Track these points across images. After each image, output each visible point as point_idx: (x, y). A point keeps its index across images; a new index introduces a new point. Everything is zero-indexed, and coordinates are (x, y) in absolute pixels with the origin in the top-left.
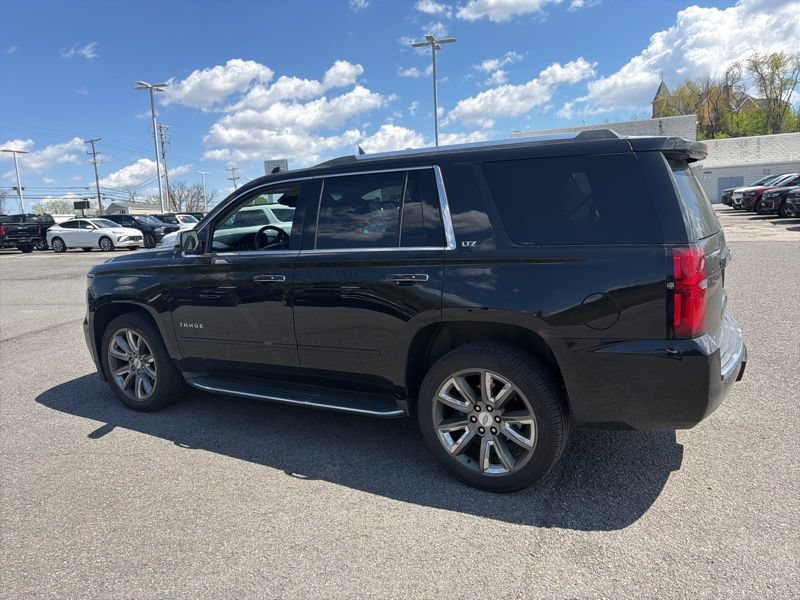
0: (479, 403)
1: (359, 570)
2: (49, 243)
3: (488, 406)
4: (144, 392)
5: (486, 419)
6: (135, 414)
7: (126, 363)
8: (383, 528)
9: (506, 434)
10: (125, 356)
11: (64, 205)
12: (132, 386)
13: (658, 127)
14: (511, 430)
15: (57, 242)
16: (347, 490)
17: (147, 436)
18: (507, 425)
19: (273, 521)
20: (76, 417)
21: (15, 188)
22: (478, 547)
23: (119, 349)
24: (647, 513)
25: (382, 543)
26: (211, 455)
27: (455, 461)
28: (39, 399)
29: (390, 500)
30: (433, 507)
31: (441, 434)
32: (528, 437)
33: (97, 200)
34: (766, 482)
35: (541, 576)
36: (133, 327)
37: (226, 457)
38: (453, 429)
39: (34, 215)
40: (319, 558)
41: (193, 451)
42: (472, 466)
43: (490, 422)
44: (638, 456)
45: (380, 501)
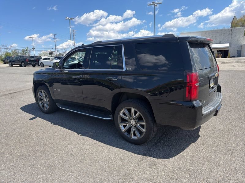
0: (131, 117)
1: (86, 163)
2: (40, 64)
3: (133, 118)
4: (46, 108)
5: (133, 122)
6: (44, 114)
7: (42, 100)
8: (98, 152)
9: (138, 127)
10: (42, 98)
11: (47, 53)
12: (43, 106)
13: (231, 31)
14: (139, 126)
15: (42, 64)
16: (92, 140)
17: (44, 120)
18: (138, 125)
19: (68, 147)
20: (28, 114)
21: (33, 48)
22: (123, 160)
23: (40, 96)
24: (178, 155)
25: (96, 156)
26: (59, 127)
27: (124, 134)
28: (21, 108)
29: (103, 144)
30: (115, 147)
31: (120, 126)
32: (144, 129)
33: (55, 52)
34: (222, 149)
35: (137, 170)
36: (43, 89)
37: (63, 128)
38: (124, 125)
39: (36, 56)
40: (76, 158)
41: (55, 126)
42: (128, 136)
43: (134, 123)
44: (184, 137)
45: (100, 144)
